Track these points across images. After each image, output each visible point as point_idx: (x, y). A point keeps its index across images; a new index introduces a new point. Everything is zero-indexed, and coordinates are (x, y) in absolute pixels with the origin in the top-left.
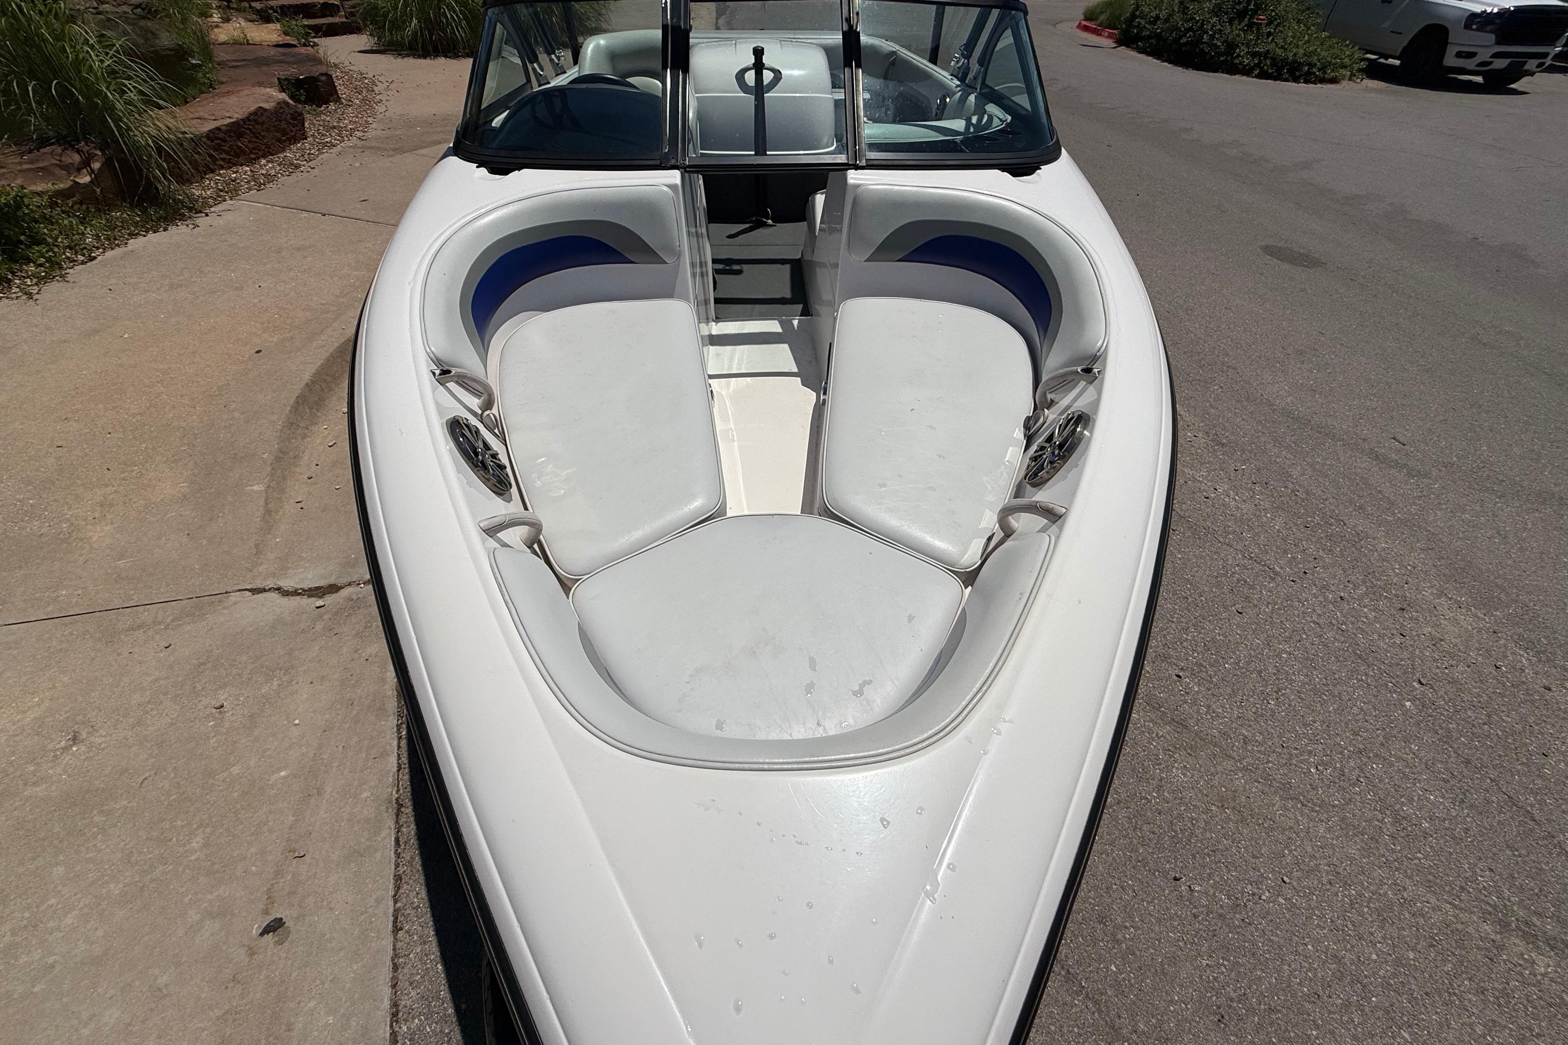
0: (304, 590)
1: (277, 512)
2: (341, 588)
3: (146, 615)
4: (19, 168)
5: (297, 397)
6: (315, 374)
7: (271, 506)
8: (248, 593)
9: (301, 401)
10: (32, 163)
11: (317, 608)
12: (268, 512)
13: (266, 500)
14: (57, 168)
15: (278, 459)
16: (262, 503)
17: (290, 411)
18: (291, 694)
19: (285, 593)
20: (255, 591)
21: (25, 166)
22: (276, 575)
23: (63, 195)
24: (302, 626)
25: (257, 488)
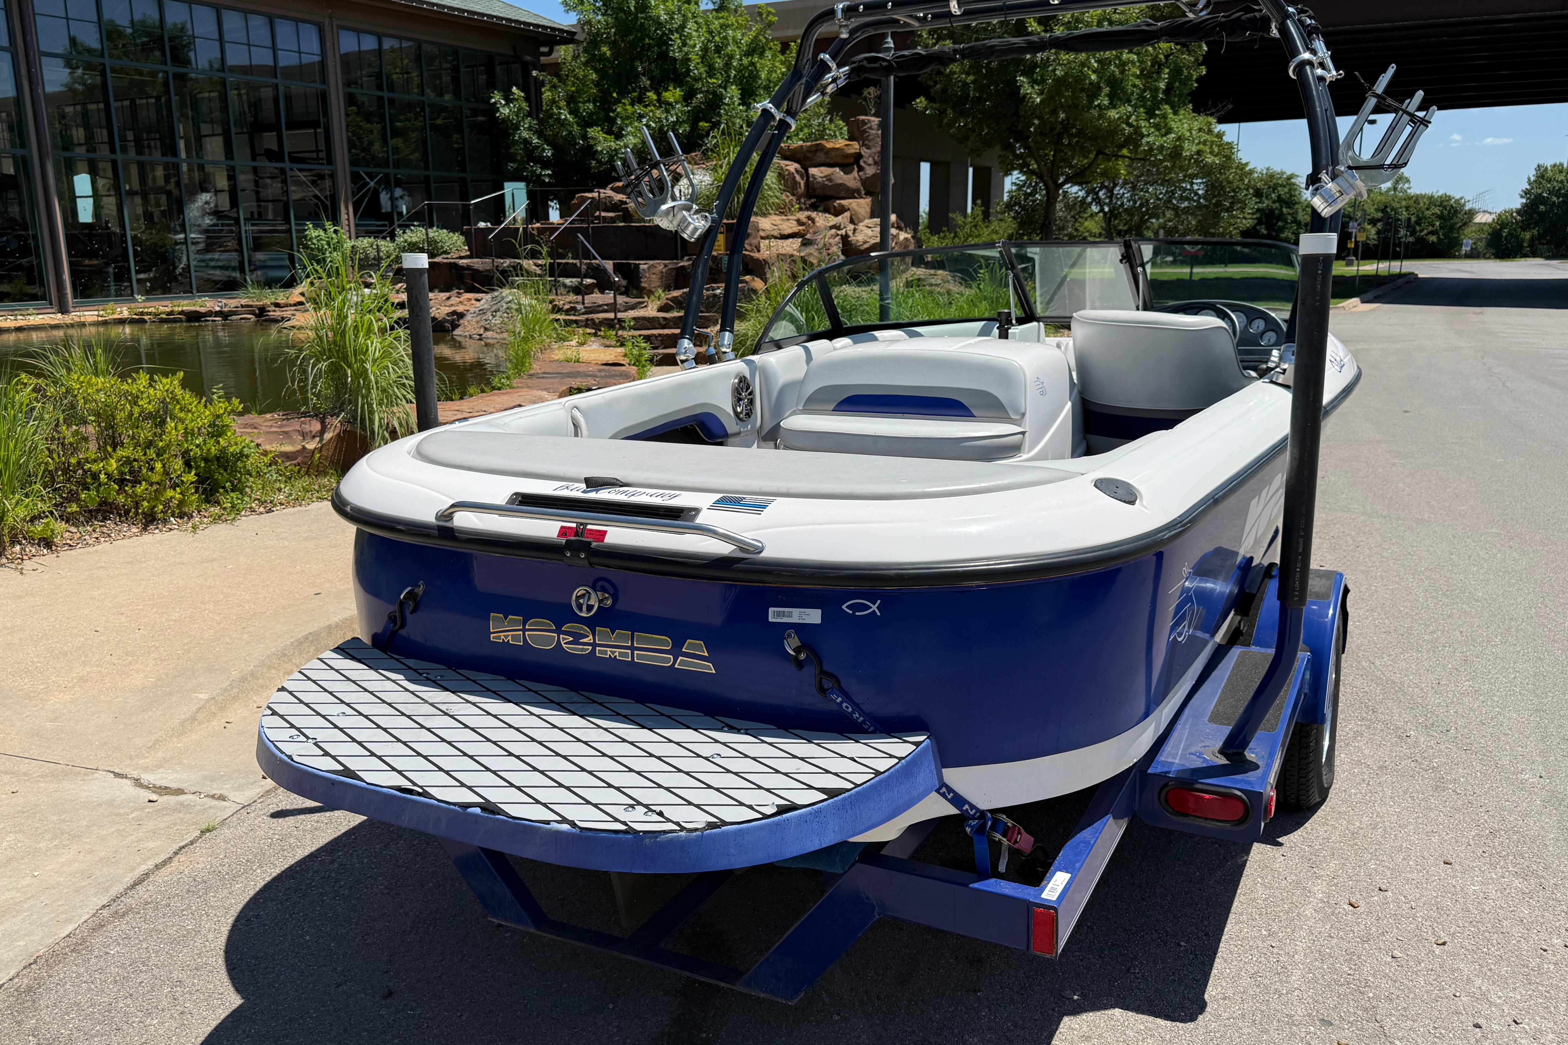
0: (154, 786)
1: (200, 723)
2: (185, 793)
3: (24, 766)
4: (268, 430)
5: (310, 633)
6: (347, 619)
7: (200, 716)
8: (112, 775)
9: (311, 639)
10: (279, 427)
11: (150, 801)
12: (193, 718)
13: (200, 708)
14: (297, 434)
15: (243, 679)
16: (194, 709)
17: (292, 643)
18: (56, 855)
19: (138, 783)
20: (117, 775)
21: (273, 429)
22: (146, 769)
23: (287, 456)
24: (121, 811)
25: (202, 696)
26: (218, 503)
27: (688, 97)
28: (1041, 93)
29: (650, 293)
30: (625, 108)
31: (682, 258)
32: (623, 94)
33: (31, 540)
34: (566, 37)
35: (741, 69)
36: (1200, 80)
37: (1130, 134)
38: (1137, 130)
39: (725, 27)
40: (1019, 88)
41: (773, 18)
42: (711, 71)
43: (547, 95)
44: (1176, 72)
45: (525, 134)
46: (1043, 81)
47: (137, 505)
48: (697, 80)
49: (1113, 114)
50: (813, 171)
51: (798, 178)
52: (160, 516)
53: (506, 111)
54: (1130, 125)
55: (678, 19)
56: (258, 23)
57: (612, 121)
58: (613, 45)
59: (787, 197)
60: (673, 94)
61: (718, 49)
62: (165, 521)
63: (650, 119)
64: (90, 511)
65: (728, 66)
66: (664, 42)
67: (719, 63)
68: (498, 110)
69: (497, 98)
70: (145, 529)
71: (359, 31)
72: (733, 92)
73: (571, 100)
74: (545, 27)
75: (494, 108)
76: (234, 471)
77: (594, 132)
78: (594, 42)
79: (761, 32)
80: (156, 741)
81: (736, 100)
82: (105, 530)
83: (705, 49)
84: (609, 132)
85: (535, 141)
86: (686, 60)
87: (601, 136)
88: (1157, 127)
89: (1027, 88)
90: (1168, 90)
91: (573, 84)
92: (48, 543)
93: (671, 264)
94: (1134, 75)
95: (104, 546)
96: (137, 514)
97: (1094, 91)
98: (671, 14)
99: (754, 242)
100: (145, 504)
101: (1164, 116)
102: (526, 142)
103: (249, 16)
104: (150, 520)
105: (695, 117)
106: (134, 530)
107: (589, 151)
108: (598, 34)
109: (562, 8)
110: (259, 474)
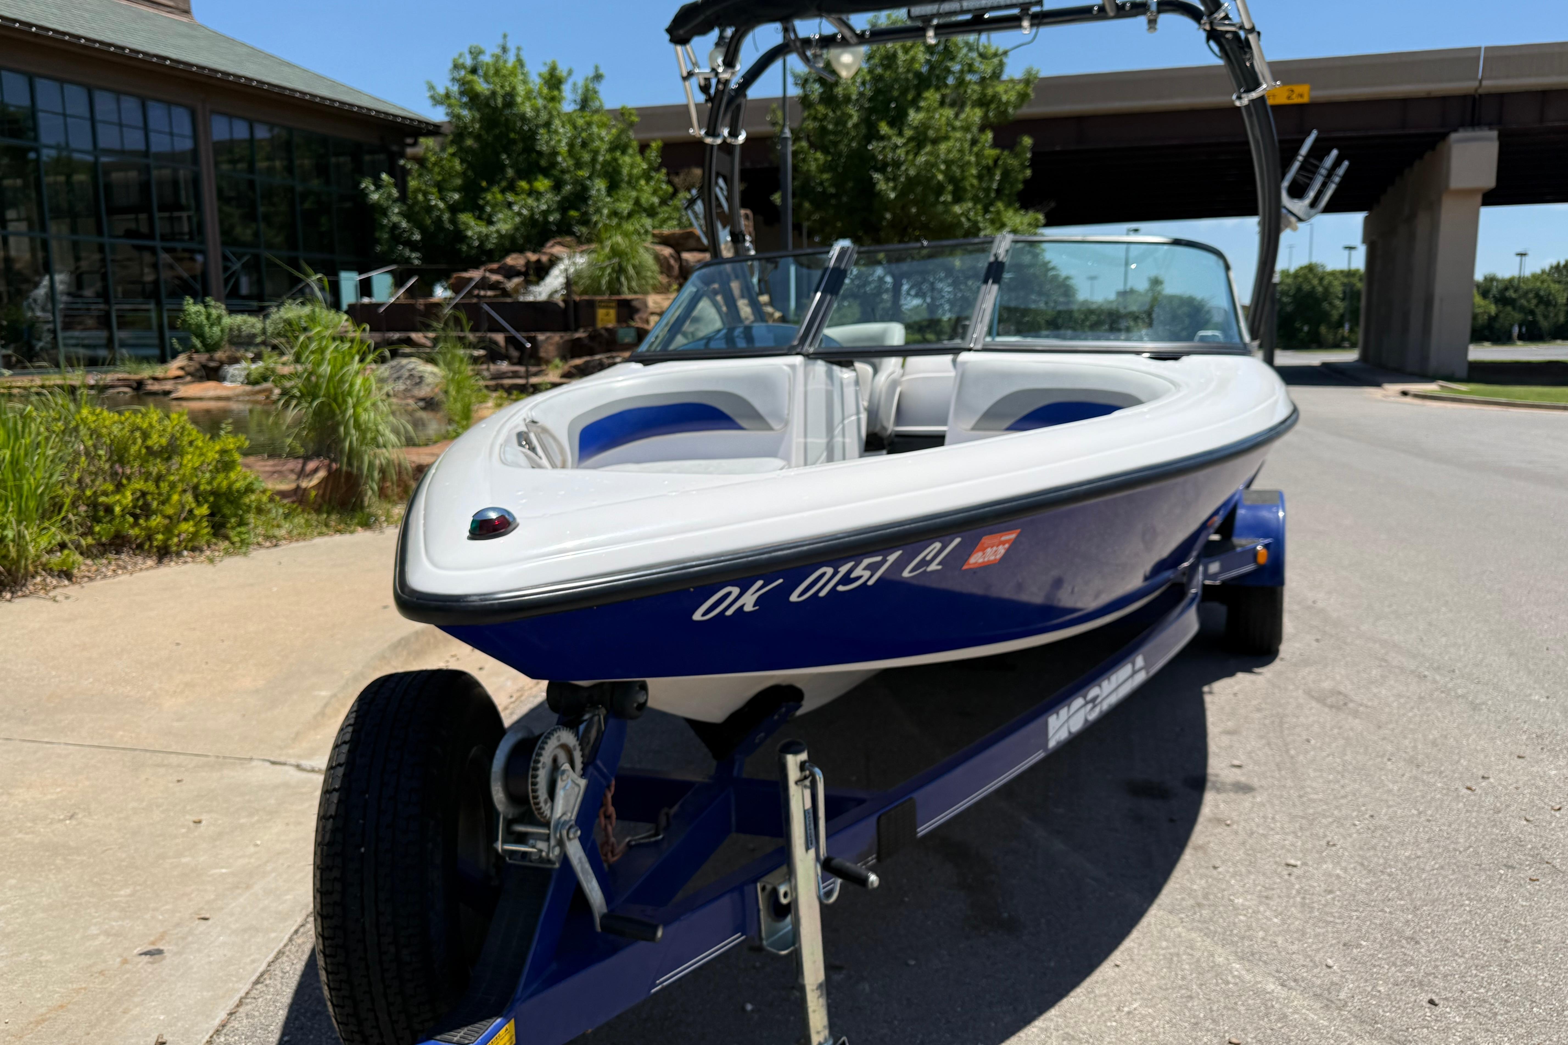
3: (175, 760)
4: (262, 469)
7: (328, 711)
8: (269, 764)
10: (273, 466)
12: (324, 713)
13: (327, 703)
14: (291, 473)
16: (322, 704)
18: (263, 826)
19: (298, 767)
20: (274, 763)
21: (267, 469)
22: (300, 757)
23: (283, 494)
24: (304, 790)
25: (324, 693)
26: (227, 538)
27: (557, 187)
28: (894, 189)
29: (548, 362)
30: (494, 195)
31: (576, 330)
32: (491, 182)
33: (50, 572)
34: (433, 130)
35: (605, 163)
36: (1026, 182)
37: (969, 228)
38: (975, 223)
39: (589, 124)
40: (874, 184)
41: (635, 119)
42: (579, 165)
43: (413, 183)
44: (1006, 174)
45: (395, 219)
46: (895, 179)
47: (150, 538)
48: (563, 172)
49: (957, 209)
50: (686, 256)
51: (672, 262)
52: (174, 549)
53: (375, 197)
54: (969, 219)
55: (544, 116)
56: (130, 105)
57: (481, 209)
58: (478, 137)
59: (663, 279)
60: (542, 184)
61: (584, 145)
62: (179, 554)
63: (522, 207)
64: (103, 545)
65: (594, 160)
66: (530, 138)
67: (586, 157)
68: (367, 195)
69: (367, 184)
70: (160, 561)
71: (231, 116)
72: (600, 185)
73: (441, 187)
74: (412, 120)
75: (364, 194)
76: (238, 507)
77: (466, 218)
78: (460, 134)
79: (622, 132)
80: (298, 734)
81: (603, 192)
82: (121, 563)
83: (571, 145)
84: (479, 218)
85: (404, 224)
86: (555, 153)
87: (472, 223)
88: (992, 222)
89: (882, 184)
90: (998, 191)
91: (439, 174)
92: (67, 574)
93: (567, 336)
94: (972, 175)
95: (124, 577)
96: (151, 546)
97: (940, 189)
98: (537, 111)
99: (644, 316)
100: (160, 537)
101: (998, 213)
102: (395, 226)
103: (124, 98)
104: (163, 554)
105: (564, 206)
106: (150, 562)
107: (459, 236)
108: (466, 127)
109: (429, 102)
110: (260, 511)
